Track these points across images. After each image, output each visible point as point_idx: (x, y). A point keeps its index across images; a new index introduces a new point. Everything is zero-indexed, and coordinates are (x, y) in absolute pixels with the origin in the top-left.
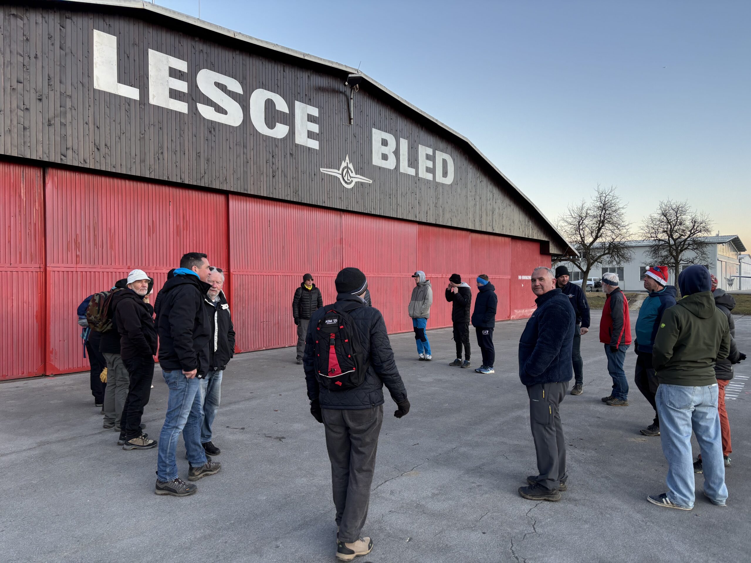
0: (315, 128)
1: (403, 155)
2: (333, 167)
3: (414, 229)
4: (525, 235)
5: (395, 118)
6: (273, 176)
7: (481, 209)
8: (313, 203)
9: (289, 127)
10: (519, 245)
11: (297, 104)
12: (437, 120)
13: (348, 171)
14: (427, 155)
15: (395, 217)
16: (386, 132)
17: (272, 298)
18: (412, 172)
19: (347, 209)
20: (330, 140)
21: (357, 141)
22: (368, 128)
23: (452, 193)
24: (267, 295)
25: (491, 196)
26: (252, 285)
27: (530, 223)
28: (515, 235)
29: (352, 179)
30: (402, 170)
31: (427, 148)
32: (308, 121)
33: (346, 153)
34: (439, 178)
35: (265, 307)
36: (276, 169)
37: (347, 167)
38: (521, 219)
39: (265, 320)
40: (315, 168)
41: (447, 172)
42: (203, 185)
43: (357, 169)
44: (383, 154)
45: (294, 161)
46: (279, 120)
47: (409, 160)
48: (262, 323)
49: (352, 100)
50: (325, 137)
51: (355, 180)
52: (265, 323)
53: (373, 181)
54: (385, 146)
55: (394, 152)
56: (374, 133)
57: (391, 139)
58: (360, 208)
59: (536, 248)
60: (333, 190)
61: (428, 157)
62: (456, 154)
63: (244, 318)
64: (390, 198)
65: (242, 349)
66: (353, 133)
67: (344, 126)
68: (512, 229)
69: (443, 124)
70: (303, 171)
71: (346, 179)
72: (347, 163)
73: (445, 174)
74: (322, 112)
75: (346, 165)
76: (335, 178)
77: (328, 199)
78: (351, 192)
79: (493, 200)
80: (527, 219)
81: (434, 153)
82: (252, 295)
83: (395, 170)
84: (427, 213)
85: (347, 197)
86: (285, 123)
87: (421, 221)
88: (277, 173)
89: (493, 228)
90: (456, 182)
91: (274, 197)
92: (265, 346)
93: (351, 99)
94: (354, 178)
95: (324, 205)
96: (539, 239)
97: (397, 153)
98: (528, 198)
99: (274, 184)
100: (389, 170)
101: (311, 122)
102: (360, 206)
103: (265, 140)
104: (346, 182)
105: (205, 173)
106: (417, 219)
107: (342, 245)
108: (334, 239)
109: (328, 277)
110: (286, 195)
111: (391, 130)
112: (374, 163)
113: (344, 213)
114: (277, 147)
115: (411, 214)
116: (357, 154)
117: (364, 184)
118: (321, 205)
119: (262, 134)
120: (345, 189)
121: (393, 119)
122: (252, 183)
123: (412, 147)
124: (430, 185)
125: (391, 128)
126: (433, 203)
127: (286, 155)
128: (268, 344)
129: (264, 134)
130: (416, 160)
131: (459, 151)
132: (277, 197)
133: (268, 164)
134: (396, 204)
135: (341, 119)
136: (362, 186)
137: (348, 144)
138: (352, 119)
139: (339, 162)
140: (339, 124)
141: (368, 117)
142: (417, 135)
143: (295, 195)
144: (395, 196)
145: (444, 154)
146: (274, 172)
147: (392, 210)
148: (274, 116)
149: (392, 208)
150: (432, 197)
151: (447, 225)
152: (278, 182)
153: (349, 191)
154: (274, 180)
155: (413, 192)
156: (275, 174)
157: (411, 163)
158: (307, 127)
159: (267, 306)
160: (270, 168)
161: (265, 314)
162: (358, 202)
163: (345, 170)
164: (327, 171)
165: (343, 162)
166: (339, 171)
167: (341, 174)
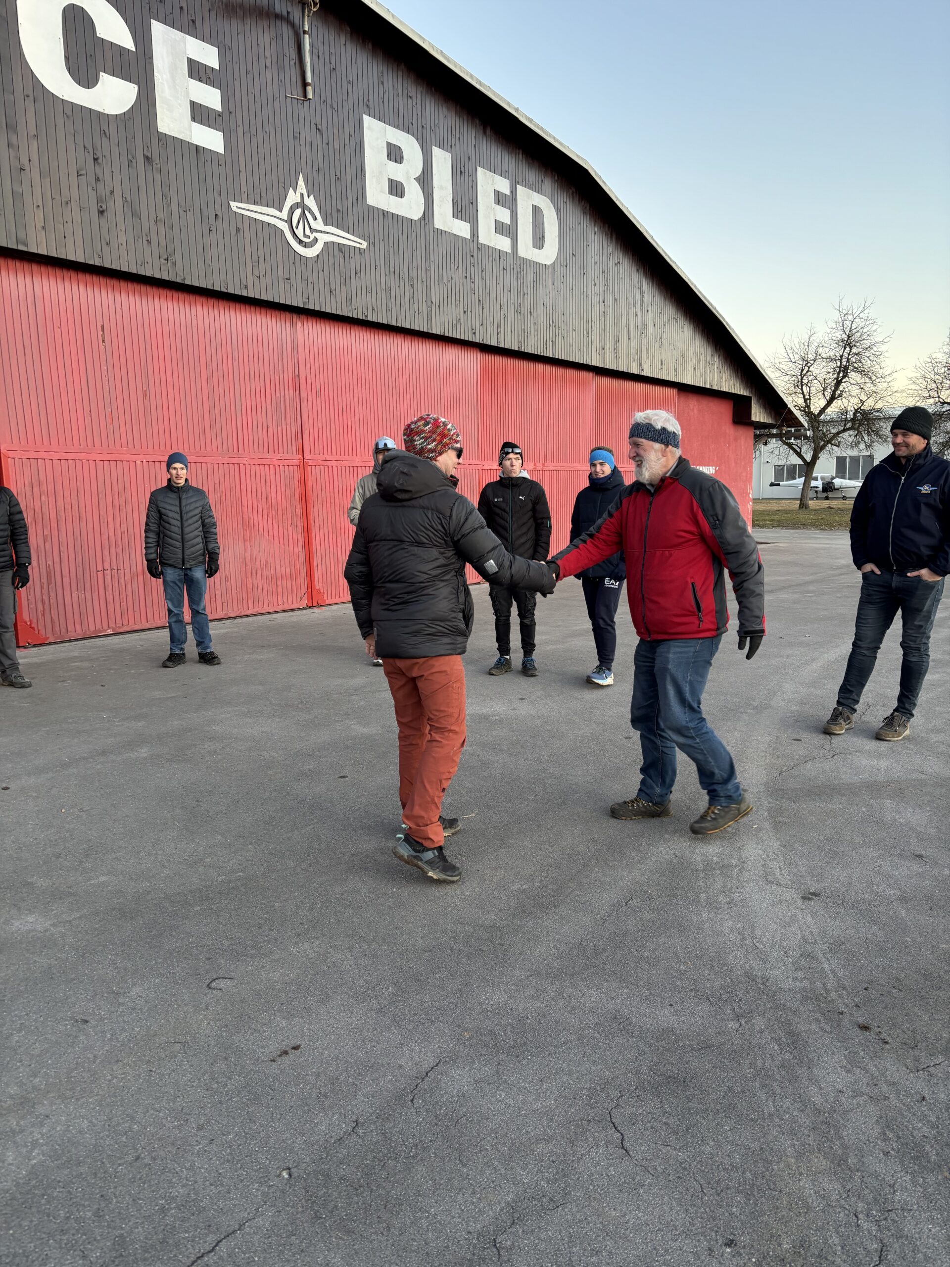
0: (211, 98)
1: (441, 188)
2: (264, 201)
3: (471, 361)
4: (705, 383)
5: (419, 96)
6: (101, 212)
7: (617, 324)
8: (217, 288)
9: (136, 87)
10: (694, 404)
11: (158, 29)
12: (517, 110)
13: (303, 215)
14: (497, 193)
15: (426, 330)
16: (398, 127)
17: (123, 515)
18: (462, 229)
19: (306, 307)
20: (253, 132)
21: (325, 141)
22: (351, 112)
23: (553, 284)
24: (110, 508)
25: (638, 296)
26: (66, 483)
27: (716, 359)
28: (685, 382)
29: (315, 234)
30: (439, 224)
31: (498, 178)
32: (191, 76)
33: (298, 169)
34: (526, 250)
35: (105, 537)
36: (108, 193)
37: (301, 205)
38: (698, 350)
39: (107, 566)
40: (217, 198)
41: (543, 237)
43: (329, 211)
44: (391, 181)
45: (157, 177)
46: (109, 64)
47: (455, 203)
48: (100, 574)
49: (307, 36)
50: (240, 122)
51: (323, 239)
52: (108, 572)
53: (369, 245)
54: (396, 161)
55: (418, 179)
56: (369, 128)
57: (409, 145)
58: (339, 305)
59: (724, 410)
60: (268, 258)
61: (499, 198)
62: (563, 198)
63: (50, 562)
64: (412, 285)
65: (49, 635)
66: (313, 122)
67: (289, 100)
68: (680, 369)
69: (531, 120)
70: (183, 204)
71: (299, 232)
72: (302, 195)
73: (539, 241)
75: (299, 201)
76: (272, 231)
77: (256, 280)
78: (315, 266)
79: (641, 306)
80: (708, 351)
81: (514, 191)
82: (68, 507)
83: (423, 223)
84: (499, 326)
85: (304, 277)
86: (125, 76)
87: (485, 342)
88: (111, 204)
89: (641, 365)
90: (561, 261)
91: (108, 266)
92: (112, 625)
93: (305, 32)
94: (322, 232)
96: (732, 391)
97: (425, 180)
98: (712, 305)
99: (104, 231)
100: (408, 221)
101: (200, 81)
102: (338, 300)
103: (69, 113)
104: (300, 242)
106: (478, 340)
107: (298, 392)
108: (277, 378)
109: (267, 467)
110: (139, 263)
111: (410, 125)
112: (371, 200)
113: (301, 316)
114: (106, 136)
115: (462, 326)
116: (327, 176)
117: (347, 249)
118: (238, 292)
119: (61, 97)
120: (298, 257)
121: (414, 98)
122: (40, 224)
123: (463, 171)
124: (505, 262)
125: (410, 121)
126: (514, 304)
127: (134, 161)
128: (119, 620)
129: (65, 98)
130: (472, 203)
131: (571, 191)
132: (114, 267)
133: (84, 177)
134: (426, 301)
135: (280, 81)
136: (341, 254)
137: (303, 147)
138: (309, 84)
139: (282, 190)
140: (276, 94)
141: (350, 86)
142: (473, 143)
143: (164, 264)
144: (425, 283)
145: (535, 193)
146: (102, 202)
147: (417, 314)
148: (93, 54)
149: (416, 310)
150: (510, 291)
151: (545, 355)
152: (115, 229)
153: (309, 262)
154: (103, 221)
155: (466, 277)
156: (104, 207)
157: (459, 209)
158: (188, 93)
159: (112, 534)
160: (90, 189)
161: (106, 553)
162: (334, 292)
163: (298, 212)
164: (249, 210)
165: (291, 190)
166: (281, 211)
167: (286, 221)
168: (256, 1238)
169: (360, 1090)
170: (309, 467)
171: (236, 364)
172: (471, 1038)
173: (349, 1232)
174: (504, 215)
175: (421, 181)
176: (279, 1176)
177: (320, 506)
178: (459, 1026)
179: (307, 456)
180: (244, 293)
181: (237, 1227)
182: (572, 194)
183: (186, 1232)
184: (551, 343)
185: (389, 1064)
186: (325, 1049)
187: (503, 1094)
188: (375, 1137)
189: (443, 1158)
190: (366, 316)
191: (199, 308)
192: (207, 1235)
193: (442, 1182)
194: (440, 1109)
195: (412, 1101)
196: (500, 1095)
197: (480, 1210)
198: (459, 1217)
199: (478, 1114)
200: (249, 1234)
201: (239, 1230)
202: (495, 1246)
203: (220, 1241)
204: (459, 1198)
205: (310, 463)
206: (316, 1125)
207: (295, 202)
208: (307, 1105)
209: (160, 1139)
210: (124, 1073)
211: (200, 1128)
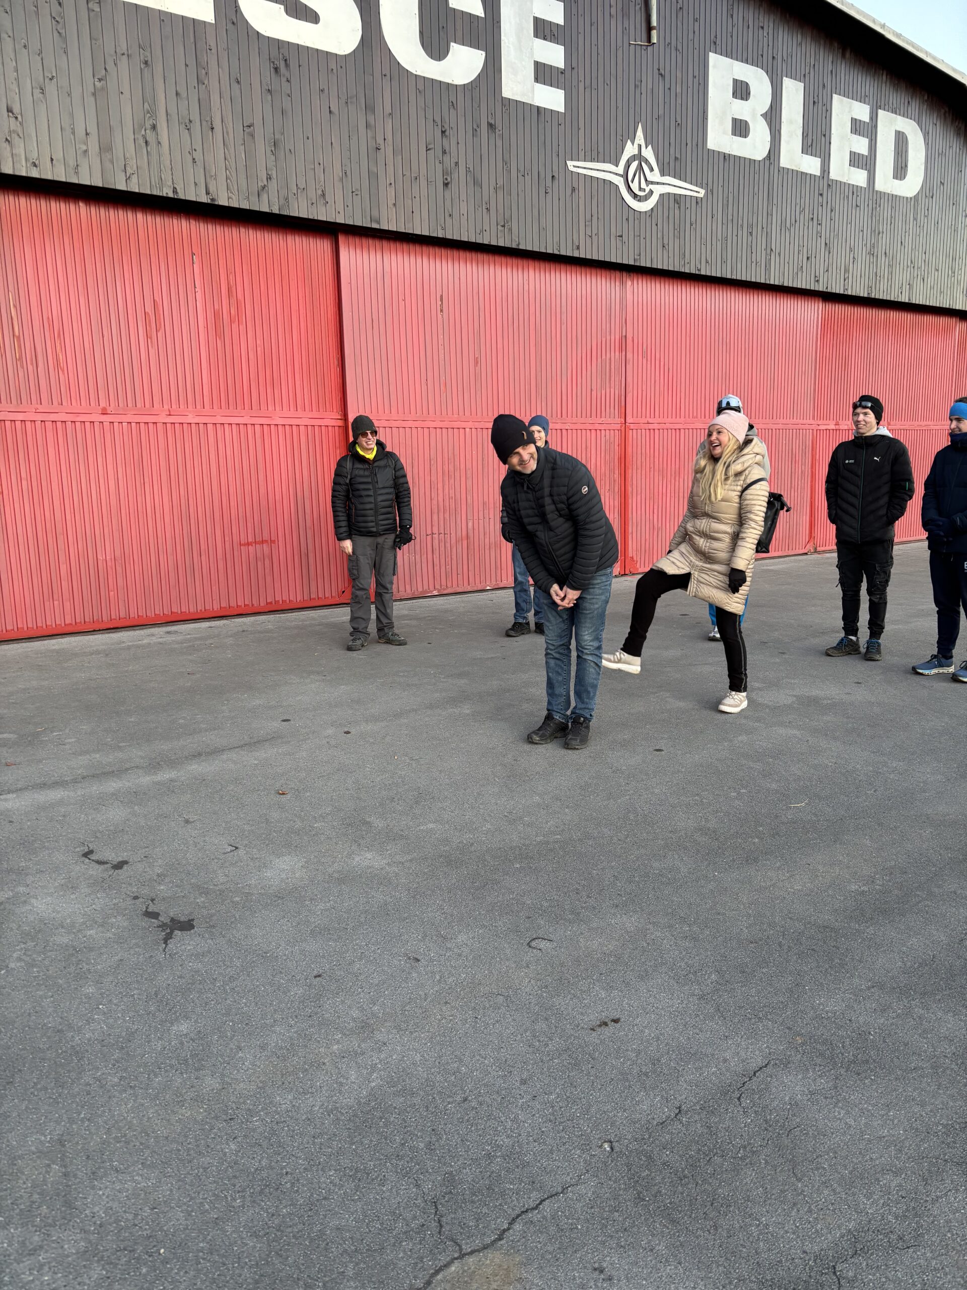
0: (554, 55)
1: (791, 122)
2: (601, 156)
3: (810, 313)
5: (771, 25)
6: (446, 185)
8: (550, 251)
9: (483, 53)
13: (640, 167)
14: (854, 121)
15: (763, 281)
16: (746, 62)
17: (452, 481)
18: (811, 165)
19: (637, 264)
20: (594, 85)
21: (667, 86)
22: (696, 52)
23: (915, 219)
24: (440, 474)
29: (651, 187)
30: (784, 162)
31: (856, 104)
32: (536, 35)
33: (638, 119)
34: (885, 182)
35: (435, 502)
36: (453, 165)
37: (639, 157)
39: (435, 530)
40: (555, 160)
41: (906, 166)
42: (266, 210)
43: (666, 160)
44: (735, 121)
45: (499, 143)
46: (459, 34)
47: (805, 136)
48: (429, 538)
50: (581, 77)
51: (658, 190)
53: (707, 193)
54: (742, 99)
55: (764, 116)
56: (714, 67)
57: (758, 80)
58: (671, 260)
60: (601, 216)
61: (857, 127)
62: (933, 118)
64: (751, 234)
66: (656, 67)
67: (632, 47)
70: (522, 169)
71: (635, 186)
72: (640, 146)
73: (900, 171)
74: (574, 11)
75: (636, 152)
76: (607, 187)
77: (588, 240)
78: (648, 220)
81: (874, 117)
83: (767, 162)
84: (846, 271)
85: (637, 234)
86: (475, 44)
87: (829, 290)
88: (455, 176)
90: (927, 191)
91: (449, 236)
92: (438, 586)
94: (658, 183)
95: (576, 255)
97: (773, 116)
99: (448, 203)
100: (752, 162)
101: (545, 39)
102: (671, 255)
103: (421, 87)
104: (635, 196)
105: (269, 178)
106: (821, 288)
107: (624, 353)
108: (604, 340)
109: (588, 431)
110: (478, 231)
111: (760, 57)
112: (712, 144)
113: (632, 275)
114: (454, 107)
115: (804, 274)
116: (667, 123)
117: (683, 199)
118: (569, 254)
119: (415, 73)
120: (631, 212)
121: (765, 28)
122: (391, 202)
123: (816, 101)
124: (859, 198)
125: (760, 53)
126: (866, 245)
127: (478, 130)
128: (444, 583)
129: (418, 73)
130: (825, 136)
131: (943, 111)
132: (455, 238)
133: (432, 152)
134: (766, 249)
135: (624, 29)
136: (676, 205)
137: (644, 96)
138: (654, 28)
139: (619, 142)
140: (620, 43)
141: (697, 24)
142: (830, 69)
143: (501, 231)
144: (765, 229)
145: (899, 117)
146: (447, 174)
147: (754, 264)
148: (445, 26)
149: (754, 260)
150: (863, 231)
151: (900, 300)
152: (458, 199)
153: (643, 216)
154: (447, 193)
155: (813, 219)
156: (449, 179)
157: (810, 143)
158: (532, 54)
159: (441, 499)
160: (437, 162)
161: (435, 517)
162: (667, 247)
163: (634, 165)
164: (585, 168)
165: (629, 142)
166: (617, 166)
167: (622, 176)
168: (579, 1205)
169: (682, 1076)
170: (631, 431)
171: (564, 327)
172: (803, 1044)
173: (673, 1221)
174: (861, 145)
175: (769, 117)
176: (601, 1147)
177: (639, 471)
178: (789, 1028)
179: (629, 420)
180: (576, 254)
181: (560, 1190)
182: (945, 114)
183: (511, 1183)
184: (908, 286)
185: (713, 1055)
186: (645, 1027)
187: (843, 1112)
188: (699, 1128)
189: (775, 1168)
190: (699, 270)
191: (531, 272)
192: (531, 1191)
193: (774, 1192)
194: (770, 1114)
195: (739, 1099)
196: (840, 1114)
197: (817, 1231)
198: (794, 1233)
199: (814, 1128)
200: (571, 1199)
201: (562, 1193)
202: (835, 1273)
203: (544, 1200)
204: (793, 1214)
205: (632, 426)
206: (638, 1103)
207: (632, 154)
208: (627, 1080)
209: (486, 1085)
210: (452, 1016)
211: (524, 1082)
